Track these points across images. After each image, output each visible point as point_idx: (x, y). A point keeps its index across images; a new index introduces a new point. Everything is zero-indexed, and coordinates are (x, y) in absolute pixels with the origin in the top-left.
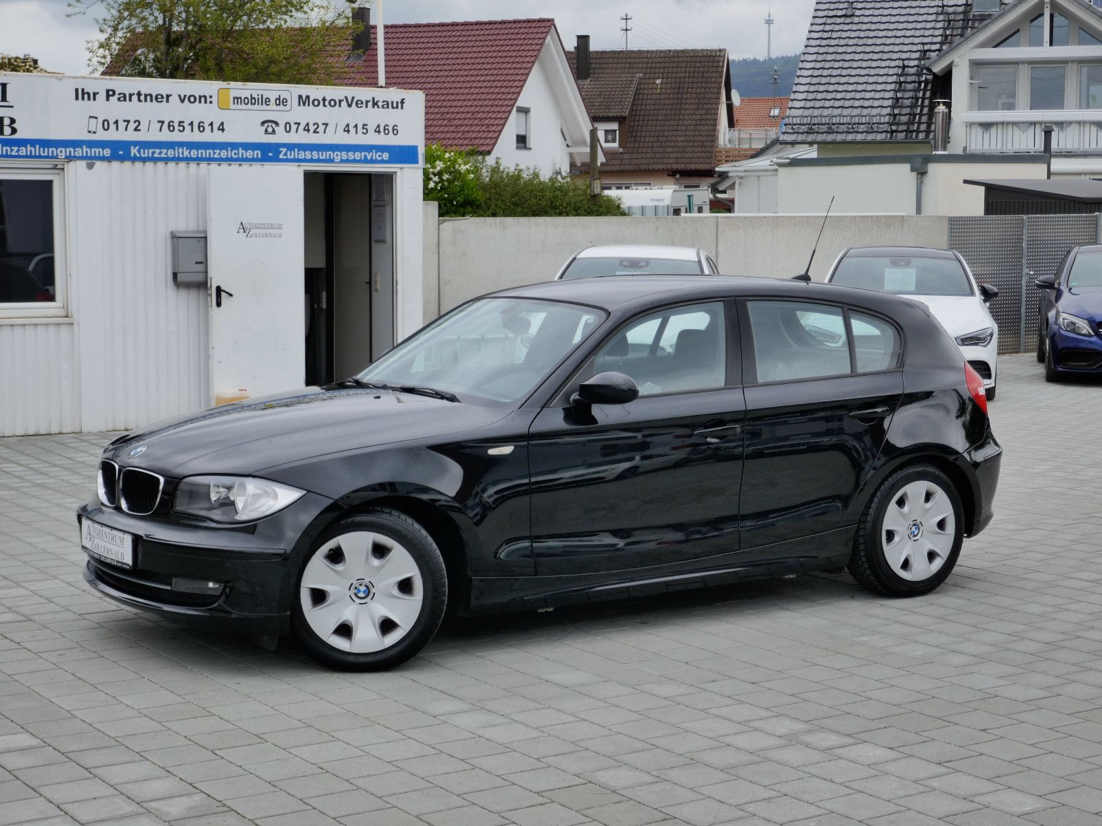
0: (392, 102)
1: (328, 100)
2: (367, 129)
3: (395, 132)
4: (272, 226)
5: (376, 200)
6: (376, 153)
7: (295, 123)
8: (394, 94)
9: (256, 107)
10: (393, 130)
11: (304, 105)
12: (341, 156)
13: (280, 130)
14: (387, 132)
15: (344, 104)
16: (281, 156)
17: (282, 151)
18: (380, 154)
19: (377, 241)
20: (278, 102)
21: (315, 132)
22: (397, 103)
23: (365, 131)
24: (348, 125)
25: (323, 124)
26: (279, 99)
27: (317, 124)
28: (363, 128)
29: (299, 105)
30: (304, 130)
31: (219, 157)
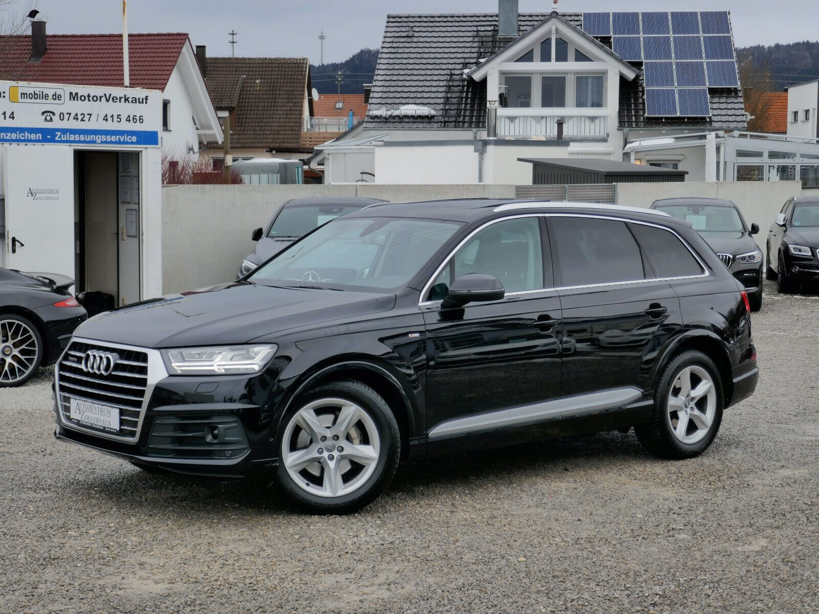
0: (139, 99)
1: (92, 96)
2: (120, 118)
3: (141, 121)
4: (51, 192)
5: (123, 172)
6: (127, 137)
7: (67, 114)
8: (139, 92)
9: (38, 101)
10: (140, 119)
11: (74, 100)
12: (101, 138)
13: (56, 118)
14: (135, 120)
15: (103, 99)
16: (57, 138)
17: (57, 135)
18: (130, 137)
19: (123, 202)
20: (54, 97)
21: (82, 120)
22: (143, 99)
23: (119, 120)
24: (106, 115)
25: (88, 114)
26: (55, 95)
27: (84, 114)
28: (118, 118)
29: (70, 100)
30: (74, 118)
31: (10, 138)
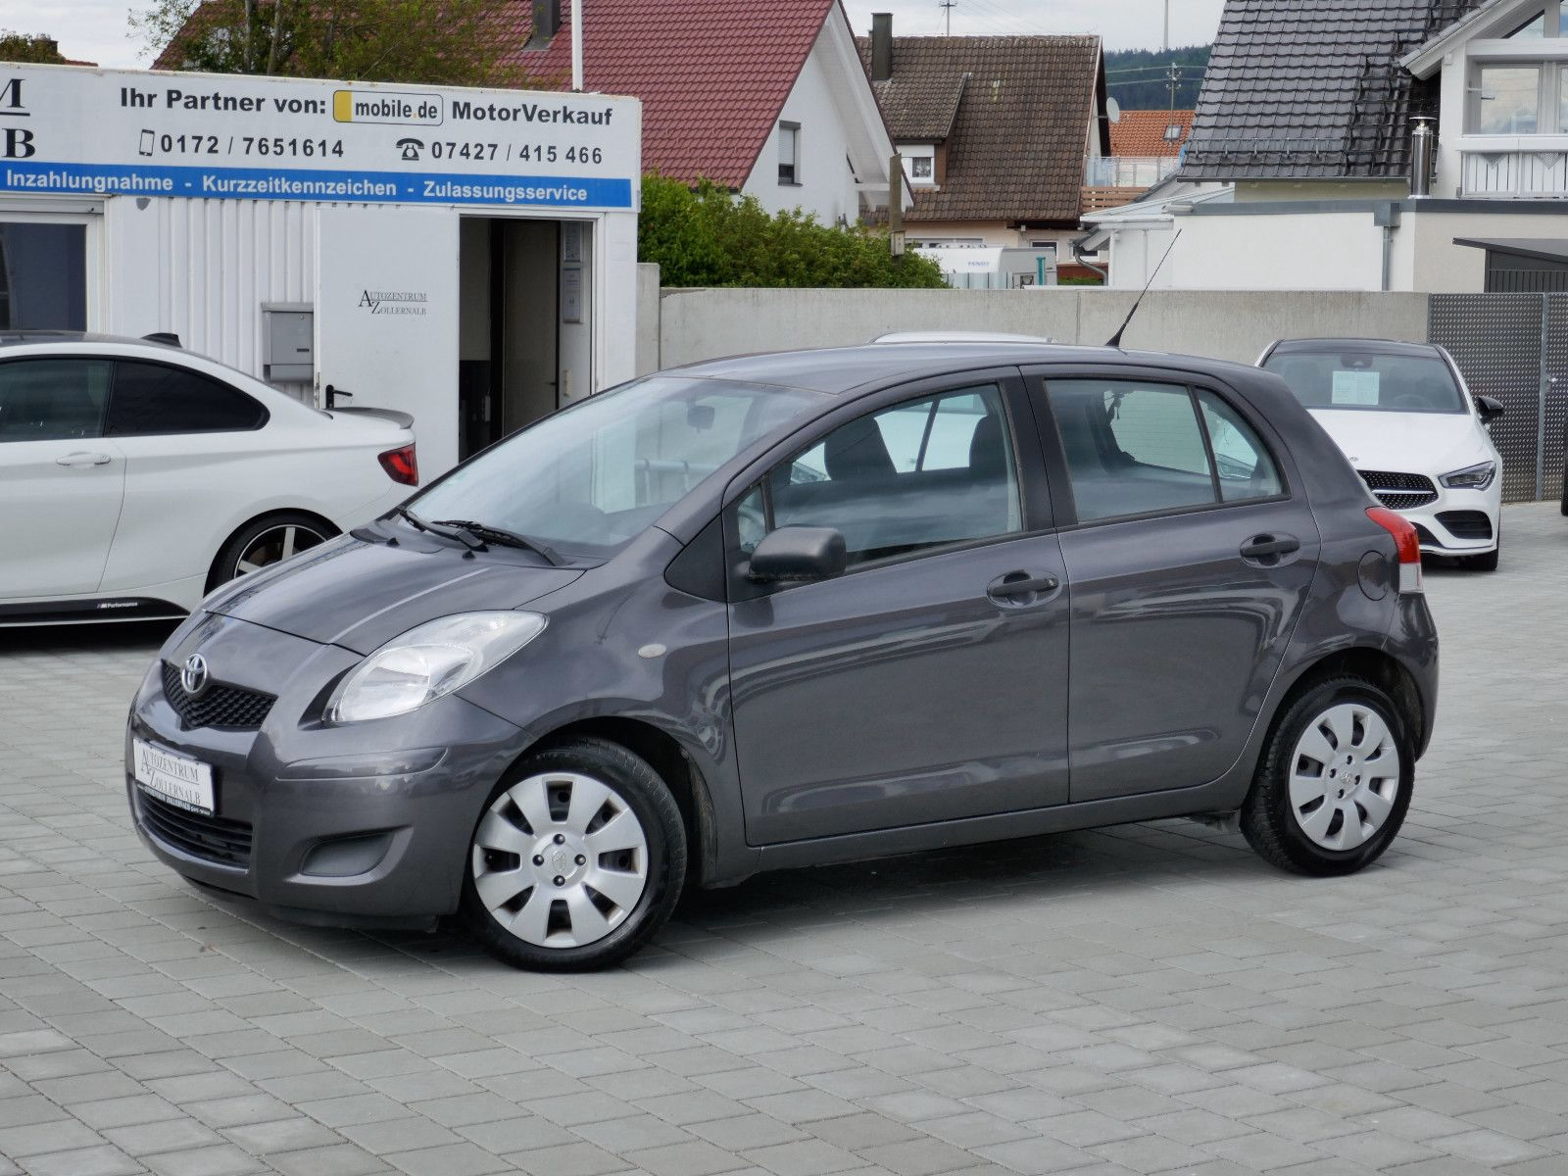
0: (593, 114)
1: (497, 110)
2: (554, 153)
3: (597, 158)
4: (411, 298)
5: (567, 261)
6: (568, 189)
7: (448, 144)
8: (596, 101)
9: (390, 119)
10: (594, 156)
11: (462, 116)
12: (516, 194)
13: (425, 154)
14: (584, 158)
15: (521, 115)
16: (426, 193)
17: (428, 185)
18: (575, 191)
19: (569, 322)
20: (422, 111)
21: (477, 157)
22: (601, 115)
23: (552, 156)
24: (526, 148)
25: (490, 146)
26: (425, 108)
27: (481, 146)
28: (549, 153)
29: (455, 117)
30: (462, 154)
31: (334, 192)
